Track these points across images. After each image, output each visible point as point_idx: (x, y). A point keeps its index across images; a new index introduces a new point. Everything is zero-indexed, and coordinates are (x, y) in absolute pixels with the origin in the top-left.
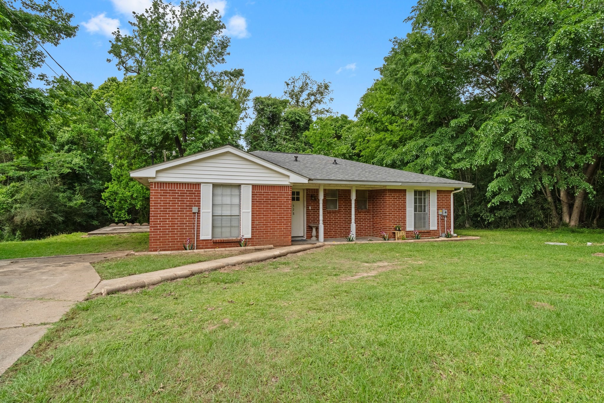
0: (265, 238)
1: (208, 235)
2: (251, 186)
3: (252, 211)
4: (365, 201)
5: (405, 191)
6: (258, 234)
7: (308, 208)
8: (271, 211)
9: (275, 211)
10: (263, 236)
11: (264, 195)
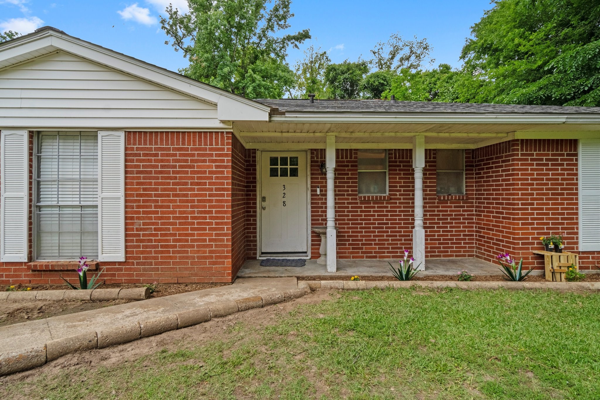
0: (162, 263)
1: (19, 252)
2: (122, 134)
3: (126, 195)
4: (458, 175)
5: (573, 144)
6: (142, 252)
7: (313, 191)
8: (175, 195)
9: (186, 195)
10: (156, 258)
11: (156, 155)
